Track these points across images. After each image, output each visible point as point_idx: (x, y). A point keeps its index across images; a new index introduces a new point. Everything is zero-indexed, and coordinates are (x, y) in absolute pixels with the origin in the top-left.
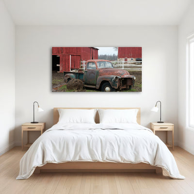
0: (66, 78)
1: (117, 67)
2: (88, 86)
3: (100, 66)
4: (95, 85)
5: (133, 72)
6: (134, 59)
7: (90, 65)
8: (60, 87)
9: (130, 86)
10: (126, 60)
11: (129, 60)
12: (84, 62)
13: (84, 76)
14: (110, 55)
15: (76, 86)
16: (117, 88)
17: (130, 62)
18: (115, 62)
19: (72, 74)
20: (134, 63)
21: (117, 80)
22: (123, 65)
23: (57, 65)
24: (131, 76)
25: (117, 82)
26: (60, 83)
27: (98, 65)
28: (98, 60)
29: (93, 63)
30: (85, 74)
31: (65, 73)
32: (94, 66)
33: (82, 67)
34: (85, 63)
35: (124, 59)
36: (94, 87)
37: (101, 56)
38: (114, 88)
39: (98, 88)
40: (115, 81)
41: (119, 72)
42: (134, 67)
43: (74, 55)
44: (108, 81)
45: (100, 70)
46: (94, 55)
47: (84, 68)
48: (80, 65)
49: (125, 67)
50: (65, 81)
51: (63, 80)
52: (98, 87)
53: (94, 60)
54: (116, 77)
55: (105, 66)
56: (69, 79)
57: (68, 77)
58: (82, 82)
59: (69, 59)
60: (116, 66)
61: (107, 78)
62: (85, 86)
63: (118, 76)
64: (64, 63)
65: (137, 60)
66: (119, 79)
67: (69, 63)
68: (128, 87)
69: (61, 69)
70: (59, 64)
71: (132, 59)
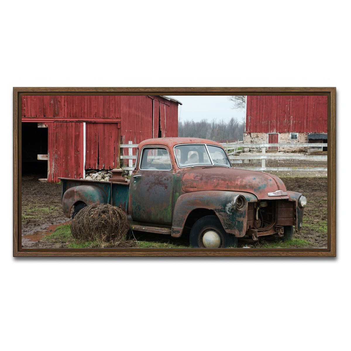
0: (71, 202)
1: (243, 165)
2: (144, 228)
3: (184, 159)
4: (169, 225)
5: (297, 180)
6: (301, 137)
7: (149, 157)
8: (49, 231)
9: (288, 229)
10: (273, 139)
11: (283, 138)
12: (131, 145)
13: (130, 194)
14: (217, 122)
15: (104, 226)
16: (243, 234)
17: (287, 147)
18: (234, 146)
19: (89, 189)
20: (301, 151)
21: (244, 209)
22: (264, 157)
23: (40, 157)
24: (292, 195)
25: (242, 215)
26: (49, 218)
27: (178, 157)
28: (179, 140)
29: (162, 149)
30: (134, 186)
31: (66, 184)
32: (165, 159)
33: (122, 163)
34: (135, 150)
35: (266, 136)
36: (164, 231)
37: (187, 125)
38: (232, 236)
39: (178, 235)
40: (234, 211)
41: (250, 179)
42: (301, 163)
43: (95, 123)
44: (212, 212)
45: (184, 172)
46: (165, 121)
47: (131, 168)
48: (115, 156)
49: (270, 163)
50: (66, 212)
51: (59, 208)
52: (178, 230)
53: (164, 140)
54: (241, 199)
55: (201, 159)
56: (80, 204)
57: (77, 199)
58: (124, 214)
59: (78, 137)
60: (239, 159)
61: (208, 203)
62: (135, 227)
63: (245, 195)
64: (61, 149)
65: (311, 141)
66: (250, 204)
67: (78, 151)
68: (281, 232)
69: (51, 170)
70: (45, 152)
71: (294, 137)
